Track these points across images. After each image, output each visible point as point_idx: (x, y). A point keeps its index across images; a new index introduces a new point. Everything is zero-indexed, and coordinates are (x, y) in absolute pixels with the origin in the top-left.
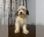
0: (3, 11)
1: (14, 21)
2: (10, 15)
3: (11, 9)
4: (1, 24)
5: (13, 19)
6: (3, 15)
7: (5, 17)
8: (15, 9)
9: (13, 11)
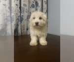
0: (9, 10)
1: (26, 29)
2: (20, 18)
3: (20, 8)
4: (6, 33)
5: (24, 25)
6: (9, 18)
7: (12, 22)
8: (27, 8)
9: (24, 11)
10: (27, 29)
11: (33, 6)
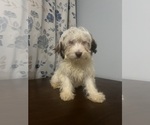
10: (37, 67)
11: (50, 18)
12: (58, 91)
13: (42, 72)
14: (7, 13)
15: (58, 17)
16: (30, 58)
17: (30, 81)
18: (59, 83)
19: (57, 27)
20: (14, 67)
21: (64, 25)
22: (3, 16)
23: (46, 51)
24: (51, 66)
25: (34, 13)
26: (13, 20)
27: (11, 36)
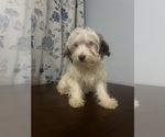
8: (43, 19)
10: (41, 71)
12: (66, 97)
13: (47, 77)
14: (9, 11)
15: (65, 15)
16: (33, 61)
17: (32, 87)
18: (68, 88)
19: (63, 27)
20: (16, 71)
21: (71, 25)
22: (4, 14)
23: (51, 54)
24: (57, 70)
25: (37, 11)
26: (15, 19)
27: (13, 36)
